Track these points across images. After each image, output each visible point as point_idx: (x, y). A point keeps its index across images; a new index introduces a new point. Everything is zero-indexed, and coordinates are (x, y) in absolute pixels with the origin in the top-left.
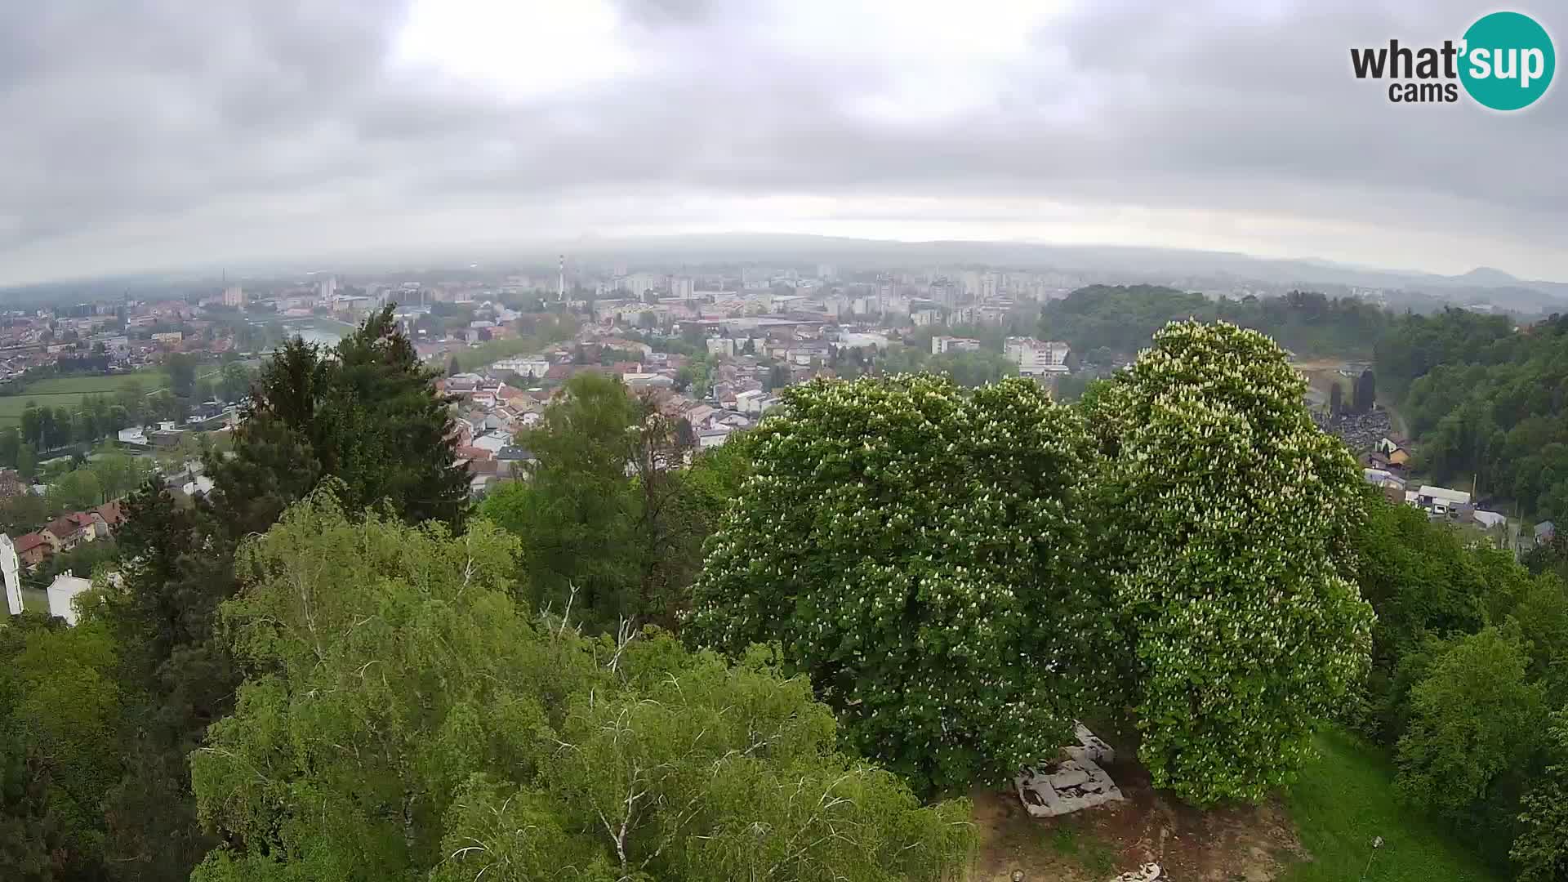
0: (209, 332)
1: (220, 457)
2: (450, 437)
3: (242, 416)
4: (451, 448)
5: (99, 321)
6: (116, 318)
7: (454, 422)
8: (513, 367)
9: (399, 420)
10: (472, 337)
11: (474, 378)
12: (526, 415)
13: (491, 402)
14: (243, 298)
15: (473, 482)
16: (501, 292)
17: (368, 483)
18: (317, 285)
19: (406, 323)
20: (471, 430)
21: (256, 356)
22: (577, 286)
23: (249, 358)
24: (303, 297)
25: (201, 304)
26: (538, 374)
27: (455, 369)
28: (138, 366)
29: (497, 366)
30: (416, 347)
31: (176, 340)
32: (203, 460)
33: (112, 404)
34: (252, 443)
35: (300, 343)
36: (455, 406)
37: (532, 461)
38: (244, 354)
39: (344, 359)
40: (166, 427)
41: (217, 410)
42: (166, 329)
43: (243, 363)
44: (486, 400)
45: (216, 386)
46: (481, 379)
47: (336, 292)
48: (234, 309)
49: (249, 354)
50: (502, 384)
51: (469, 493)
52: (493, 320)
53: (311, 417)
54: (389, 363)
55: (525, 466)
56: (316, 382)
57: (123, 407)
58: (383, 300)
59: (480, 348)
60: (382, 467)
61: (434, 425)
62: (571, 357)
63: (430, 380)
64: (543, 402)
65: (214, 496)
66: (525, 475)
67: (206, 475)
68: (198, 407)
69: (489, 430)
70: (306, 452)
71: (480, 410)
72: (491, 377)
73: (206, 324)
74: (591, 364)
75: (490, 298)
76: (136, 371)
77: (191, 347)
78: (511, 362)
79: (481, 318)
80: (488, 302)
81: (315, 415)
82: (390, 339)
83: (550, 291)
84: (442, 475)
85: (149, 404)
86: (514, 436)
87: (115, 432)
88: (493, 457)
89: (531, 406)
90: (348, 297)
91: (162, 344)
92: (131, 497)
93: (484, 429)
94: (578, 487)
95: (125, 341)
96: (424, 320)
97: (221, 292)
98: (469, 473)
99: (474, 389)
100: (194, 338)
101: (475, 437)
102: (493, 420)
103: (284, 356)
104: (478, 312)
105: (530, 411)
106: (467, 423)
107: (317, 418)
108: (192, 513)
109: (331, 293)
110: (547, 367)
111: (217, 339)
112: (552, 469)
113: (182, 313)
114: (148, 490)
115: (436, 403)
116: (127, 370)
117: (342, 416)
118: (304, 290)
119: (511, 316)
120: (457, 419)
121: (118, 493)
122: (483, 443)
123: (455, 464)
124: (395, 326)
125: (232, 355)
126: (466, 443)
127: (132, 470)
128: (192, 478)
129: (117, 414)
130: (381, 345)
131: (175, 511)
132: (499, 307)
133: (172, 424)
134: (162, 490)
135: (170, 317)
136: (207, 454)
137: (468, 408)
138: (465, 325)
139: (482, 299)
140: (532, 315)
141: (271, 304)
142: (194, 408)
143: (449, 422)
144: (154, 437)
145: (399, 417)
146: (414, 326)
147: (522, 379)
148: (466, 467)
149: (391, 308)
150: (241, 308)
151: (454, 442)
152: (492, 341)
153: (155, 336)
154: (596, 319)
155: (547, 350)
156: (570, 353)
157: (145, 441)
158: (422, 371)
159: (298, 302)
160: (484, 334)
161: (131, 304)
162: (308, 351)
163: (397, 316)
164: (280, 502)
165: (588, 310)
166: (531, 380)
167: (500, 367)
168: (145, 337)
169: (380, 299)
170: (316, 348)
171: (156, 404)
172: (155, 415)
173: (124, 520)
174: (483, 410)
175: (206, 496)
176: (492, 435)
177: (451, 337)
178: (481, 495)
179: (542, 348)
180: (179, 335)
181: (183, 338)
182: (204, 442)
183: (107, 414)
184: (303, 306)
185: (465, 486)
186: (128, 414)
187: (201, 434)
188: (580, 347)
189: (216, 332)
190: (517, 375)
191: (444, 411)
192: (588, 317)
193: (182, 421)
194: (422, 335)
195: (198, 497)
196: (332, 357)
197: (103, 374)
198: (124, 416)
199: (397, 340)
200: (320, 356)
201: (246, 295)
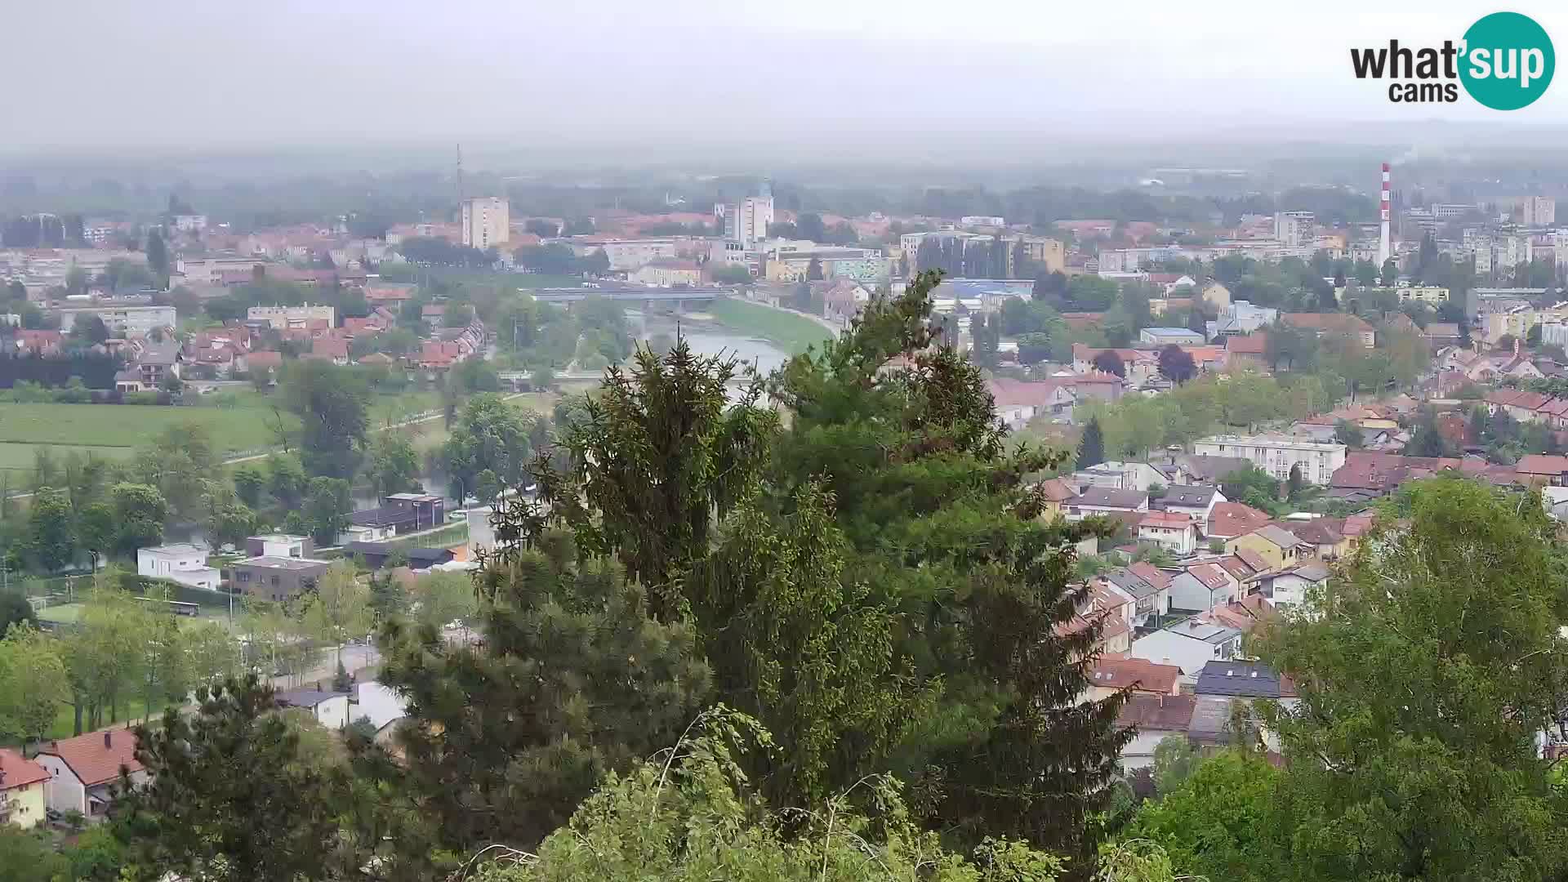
0: (412, 314)
1: (430, 638)
2: (1075, 626)
3: (506, 533)
4: (1074, 658)
5: (95, 263)
6: (141, 257)
7: (1085, 591)
8: (1250, 454)
9: (938, 575)
10: (1142, 371)
11: (1143, 476)
12: (1276, 584)
13: (1185, 542)
14: (512, 231)
15: (1126, 749)
16: (1223, 253)
17: (844, 734)
18: (720, 210)
19: (964, 324)
20: (1128, 611)
21: (544, 383)
22: (1429, 247)
23: (524, 387)
24: (683, 238)
25: (393, 239)
26: (1314, 475)
27: (1092, 449)
28: (202, 388)
29: (1207, 448)
30: (991, 386)
31: (318, 327)
32: (382, 642)
33: (122, 477)
34: (525, 607)
35: (681, 357)
36: (1087, 547)
37: (1289, 704)
38: (515, 377)
39: (800, 410)
40: (279, 549)
41: (426, 514)
42: (293, 298)
43: (507, 399)
44: (1174, 536)
45: (431, 458)
46: (1164, 483)
47: (774, 232)
48: (486, 259)
49: (526, 376)
50: (1218, 498)
51: (1114, 777)
52: (1201, 330)
53: (700, 553)
54: (914, 425)
55: (1269, 714)
56: (724, 461)
57: (152, 491)
58: (904, 261)
59: (1158, 401)
60: (886, 696)
61: (1029, 596)
62: (1404, 436)
63: (1027, 475)
64: (1326, 550)
65: (408, 736)
66: (1272, 740)
67: (387, 678)
68: (375, 505)
69: (1176, 615)
70: (675, 641)
71: (1156, 562)
72: (1190, 477)
73: (403, 291)
74: (1457, 456)
75: (1192, 268)
76: (195, 400)
77: (356, 349)
78: (1246, 440)
79: (1170, 320)
80: (1185, 280)
81: (713, 548)
82: (921, 362)
83: (1354, 256)
84: (1045, 725)
85: (232, 487)
86: (1245, 636)
87: (128, 548)
88: (1183, 686)
89: (1291, 561)
90: (808, 246)
91: (275, 334)
92: (171, 721)
93: (1163, 611)
94: (1409, 779)
95: (168, 317)
96: (1013, 320)
97: (451, 213)
98: (1118, 725)
99: (1143, 507)
100: (371, 326)
101: (1140, 632)
102: (1187, 589)
103: (636, 387)
104: (1159, 306)
105: (1288, 573)
106: (1118, 591)
107: (715, 555)
108: (339, 777)
109: (761, 232)
110: (1338, 459)
111: (436, 335)
112: (1344, 728)
113: (339, 258)
114: (221, 705)
115: (1041, 538)
116: (170, 393)
117: (788, 555)
118: (687, 220)
119: (1248, 317)
120: (1094, 582)
121: (127, 708)
122: (1156, 649)
123: (1080, 699)
124: (936, 332)
125: (476, 378)
126: (1115, 646)
127: (170, 656)
128: (344, 685)
129: (135, 506)
130: (897, 375)
131: (292, 768)
132: (1218, 294)
133: (297, 542)
134: (263, 709)
135: (298, 266)
136: (394, 629)
137: (1123, 554)
138: (1123, 338)
139: (1175, 268)
140: (1305, 320)
141: (590, 251)
142: (362, 505)
143: (1071, 589)
144: (245, 574)
145: (938, 566)
146: (985, 332)
147: (1273, 487)
148: (1109, 709)
149: (927, 281)
150: (507, 258)
151: (1083, 640)
152: (1193, 385)
153: (257, 314)
154: (1475, 336)
155: (1337, 415)
156: (1403, 425)
157: (213, 581)
158: (1008, 451)
159: (668, 248)
160: (1175, 365)
161: (185, 223)
162: (704, 379)
163: (942, 304)
164: (589, 765)
165: (1450, 313)
166: (1295, 487)
167: (1212, 451)
168: (224, 312)
169: (895, 254)
170: (726, 373)
171: (249, 488)
172: (249, 515)
173: (141, 778)
174: (1166, 563)
175: (380, 738)
176: (1184, 627)
177: (1082, 367)
178: (1144, 786)
179: (1330, 406)
180: (329, 314)
181: (340, 322)
182: (384, 596)
183: (105, 503)
184: (683, 259)
185: (1105, 759)
186: (171, 509)
187: (379, 575)
188: (1426, 414)
189: (433, 313)
190: (1259, 474)
191: (1060, 562)
192: (1452, 331)
193: (323, 538)
194: (1009, 356)
195: (358, 737)
196: (763, 402)
197: (96, 400)
198: (158, 513)
199: (944, 367)
200: (734, 395)
201: (521, 224)
